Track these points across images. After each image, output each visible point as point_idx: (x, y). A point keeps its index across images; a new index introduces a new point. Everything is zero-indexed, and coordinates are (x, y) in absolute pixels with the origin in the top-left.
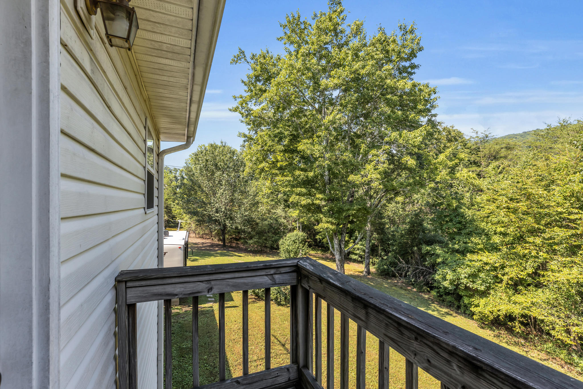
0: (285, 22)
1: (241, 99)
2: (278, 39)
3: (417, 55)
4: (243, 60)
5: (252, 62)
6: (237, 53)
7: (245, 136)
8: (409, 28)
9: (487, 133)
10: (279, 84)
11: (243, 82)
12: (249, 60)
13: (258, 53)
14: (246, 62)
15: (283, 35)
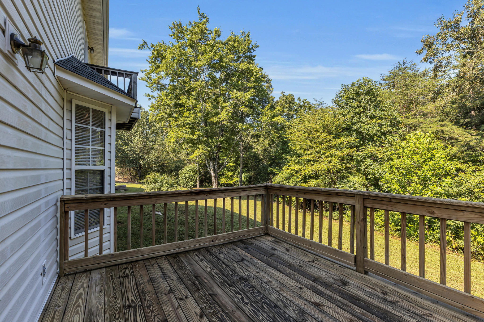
0: (172, 26)
1: (146, 72)
2: (170, 36)
3: (256, 49)
4: (146, 47)
5: (152, 49)
6: (142, 43)
7: (149, 96)
8: (246, 34)
9: (321, 101)
10: (167, 63)
11: (147, 61)
12: (150, 48)
13: (156, 43)
14: (148, 49)
15: (172, 33)
